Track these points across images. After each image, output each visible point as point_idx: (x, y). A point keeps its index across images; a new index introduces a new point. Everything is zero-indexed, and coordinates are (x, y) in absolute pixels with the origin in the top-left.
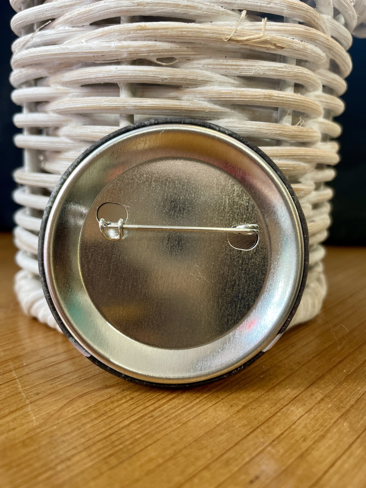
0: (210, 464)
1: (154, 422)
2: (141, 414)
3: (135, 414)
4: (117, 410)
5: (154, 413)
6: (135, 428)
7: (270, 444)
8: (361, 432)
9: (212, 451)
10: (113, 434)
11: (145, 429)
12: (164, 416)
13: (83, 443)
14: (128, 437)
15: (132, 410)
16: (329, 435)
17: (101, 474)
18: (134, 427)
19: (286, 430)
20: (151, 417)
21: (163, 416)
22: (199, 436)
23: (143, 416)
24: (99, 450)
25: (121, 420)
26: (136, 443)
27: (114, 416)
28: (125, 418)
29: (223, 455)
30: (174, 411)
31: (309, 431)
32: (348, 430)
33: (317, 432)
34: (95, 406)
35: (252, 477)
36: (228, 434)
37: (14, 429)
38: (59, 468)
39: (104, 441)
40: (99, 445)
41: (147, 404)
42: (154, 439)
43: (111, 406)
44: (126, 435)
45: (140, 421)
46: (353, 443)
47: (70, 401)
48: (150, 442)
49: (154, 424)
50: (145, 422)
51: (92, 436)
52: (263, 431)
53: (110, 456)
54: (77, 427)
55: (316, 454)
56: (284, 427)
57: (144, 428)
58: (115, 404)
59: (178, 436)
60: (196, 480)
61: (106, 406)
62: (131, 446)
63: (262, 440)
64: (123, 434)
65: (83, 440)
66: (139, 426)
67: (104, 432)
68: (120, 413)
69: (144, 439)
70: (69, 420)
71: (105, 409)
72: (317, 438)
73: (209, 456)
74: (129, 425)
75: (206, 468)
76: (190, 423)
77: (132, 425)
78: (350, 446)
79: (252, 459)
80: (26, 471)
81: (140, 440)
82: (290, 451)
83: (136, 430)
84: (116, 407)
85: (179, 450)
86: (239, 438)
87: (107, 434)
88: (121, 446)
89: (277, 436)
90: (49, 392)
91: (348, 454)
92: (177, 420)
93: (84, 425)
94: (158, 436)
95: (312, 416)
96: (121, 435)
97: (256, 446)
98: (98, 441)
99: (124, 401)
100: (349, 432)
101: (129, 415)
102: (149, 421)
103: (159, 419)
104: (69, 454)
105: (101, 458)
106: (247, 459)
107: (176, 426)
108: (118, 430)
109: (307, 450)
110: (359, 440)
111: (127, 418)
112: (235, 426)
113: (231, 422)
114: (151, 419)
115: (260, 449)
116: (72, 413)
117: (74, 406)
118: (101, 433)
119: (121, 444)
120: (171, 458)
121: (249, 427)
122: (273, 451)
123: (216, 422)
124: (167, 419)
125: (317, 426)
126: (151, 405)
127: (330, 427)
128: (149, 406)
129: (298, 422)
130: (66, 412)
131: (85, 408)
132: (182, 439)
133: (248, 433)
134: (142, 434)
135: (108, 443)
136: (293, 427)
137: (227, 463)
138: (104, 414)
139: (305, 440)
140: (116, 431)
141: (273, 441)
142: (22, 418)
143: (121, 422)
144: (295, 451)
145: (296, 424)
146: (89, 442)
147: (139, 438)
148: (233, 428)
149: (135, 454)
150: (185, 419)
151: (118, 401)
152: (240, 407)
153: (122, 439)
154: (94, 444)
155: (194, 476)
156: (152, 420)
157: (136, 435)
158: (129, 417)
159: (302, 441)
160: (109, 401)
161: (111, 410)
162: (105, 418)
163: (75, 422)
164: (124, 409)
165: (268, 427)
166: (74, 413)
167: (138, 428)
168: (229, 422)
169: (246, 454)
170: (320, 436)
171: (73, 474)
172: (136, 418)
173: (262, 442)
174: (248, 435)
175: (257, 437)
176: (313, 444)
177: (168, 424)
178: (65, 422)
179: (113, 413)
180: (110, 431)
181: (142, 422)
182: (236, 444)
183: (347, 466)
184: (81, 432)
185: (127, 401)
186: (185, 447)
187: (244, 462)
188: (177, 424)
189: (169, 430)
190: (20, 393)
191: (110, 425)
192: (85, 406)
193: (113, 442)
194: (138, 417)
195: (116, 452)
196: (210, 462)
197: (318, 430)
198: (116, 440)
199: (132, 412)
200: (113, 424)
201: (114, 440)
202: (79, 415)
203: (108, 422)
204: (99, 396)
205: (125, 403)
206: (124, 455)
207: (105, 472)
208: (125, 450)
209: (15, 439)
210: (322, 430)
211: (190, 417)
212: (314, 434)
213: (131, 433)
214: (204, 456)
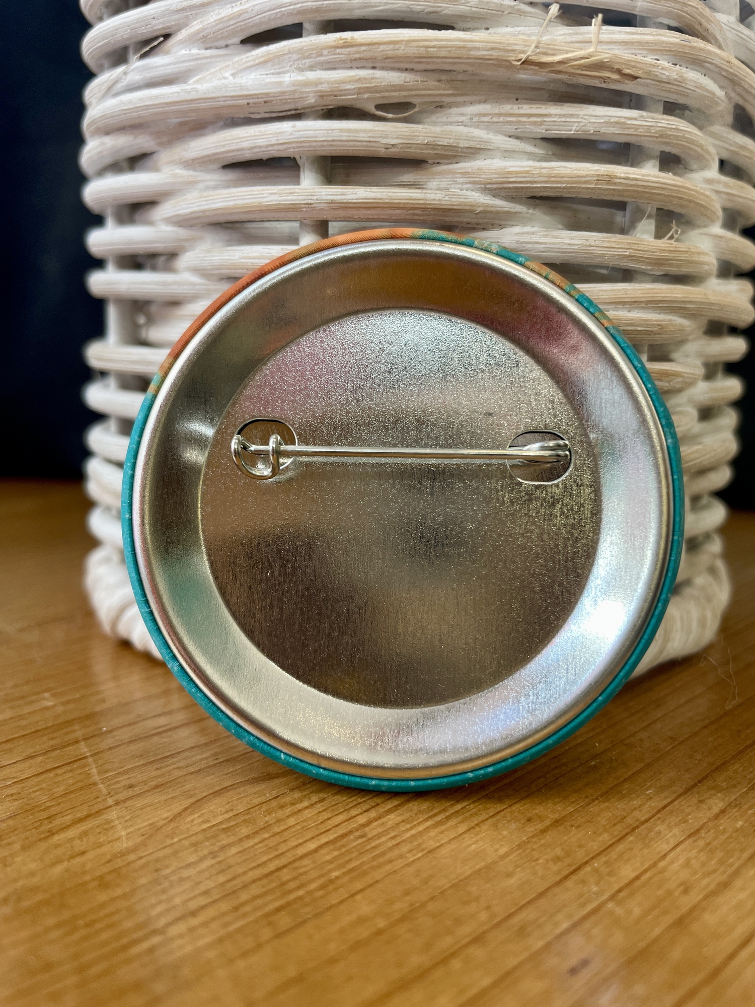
0: (484, 933)
1: (368, 847)
2: (340, 831)
3: (329, 830)
4: (292, 821)
5: (367, 829)
6: (328, 857)
7: (612, 898)
9: (488, 908)
10: (284, 867)
11: (350, 860)
12: (389, 836)
13: (222, 885)
14: (314, 874)
15: (322, 823)
16: (738, 883)
17: (259, 946)
18: (327, 855)
19: (646, 871)
20: (362, 836)
21: (385, 835)
22: (461, 877)
23: (345, 835)
24: (255, 898)
25: (300, 841)
26: (331, 887)
27: (285, 834)
28: (307, 838)
29: (510, 916)
30: (408, 826)
31: (695, 873)
33: (712, 876)
34: (247, 812)
35: (573, 961)
36: (522, 874)
37: (83, 853)
38: (174, 931)
39: (264, 881)
40: (255, 890)
41: (354, 812)
42: (368, 880)
43: (280, 814)
44: (309, 870)
45: (338, 844)
47: (197, 801)
48: (358, 885)
49: (368, 850)
50: (348, 848)
51: (241, 871)
52: (596, 871)
53: (278, 910)
54: (211, 853)
55: (710, 919)
56: (643, 864)
57: (347, 858)
58: (288, 811)
59: (418, 876)
60: (456, 964)
61: (269, 812)
62: (321, 893)
63: (595, 889)
64: (304, 869)
65: (222, 879)
66: (336, 853)
67: (265, 863)
68: (299, 827)
69: (346, 879)
70: (194, 838)
71: (266, 819)
72: (712, 887)
73: (483, 916)
74: (316, 851)
75: (478, 939)
76: (444, 851)
77: (323, 851)
79: (575, 925)
80: (104, 936)
81: (339, 882)
82: (655, 912)
83: (330, 862)
84: (288, 816)
85: (418, 904)
86: (547, 885)
87: (272, 867)
88: (301, 893)
89: (627, 881)
90: (153, 783)
92: (416, 843)
93: (223, 848)
94: (377, 875)
95: (701, 843)
96: (301, 871)
97: (582, 900)
98: (254, 881)
99: (306, 804)
101: (315, 832)
102: (358, 845)
103: (377, 842)
104: (193, 905)
105: (259, 914)
106: (565, 925)
107: (415, 855)
108: (294, 861)
109: (692, 910)
111: (312, 838)
112: (538, 860)
113: (528, 851)
114: (360, 841)
115: (589, 907)
116: (201, 824)
117: (203, 811)
118: (259, 866)
119: (299, 887)
120: (403, 919)
121: (567, 861)
122: (619, 911)
123: (497, 850)
124: (394, 842)
125: (713, 862)
126: (361, 814)
127: (741, 867)
128: (358, 815)
129: (672, 854)
130: (188, 822)
131: (227, 816)
132: (426, 882)
133: (566, 873)
134: (344, 870)
135: (274, 885)
136: (662, 864)
137: (522, 932)
138: (264, 828)
139: (686, 891)
140: (290, 863)
141: (620, 891)
142: (100, 833)
143: (301, 844)
144: (666, 912)
145: (668, 859)
146: (235, 882)
147: (337, 878)
148: (533, 864)
149: (329, 909)
150: (431, 842)
151: (293, 804)
152: (547, 822)
153: (303, 879)
154: (245, 886)
155: (453, 955)
156: (365, 842)
157: (330, 871)
158: (317, 836)
159: (681, 892)
160: (274, 804)
161: (279, 821)
162: (266, 835)
163: (207, 843)
164: (305, 821)
165: (606, 862)
166: (204, 826)
167: (335, 857)
168: (524, 851)
169: (560, 917)
170: (719, 884)
171: (199, 943)
172: (332, 838)
173: (595, 893)
174: (565, 878)
175: (583, 882)
176: (703, 900)
177: (396, 852)
178: (186, 843)
179: (283, 828)
180: (278, 863)
181: (343, 846)
182: (541, 895)
184: (217, 864)
185: (312, 805)
186: (433, 898)
187: (557, 932)
188: (415, 852)
189: (399, 863)
190: (95, 784)
191: (276, 850)
192: (227, 812)
193: (283, 884)
194: (335, 835)
195: (289, 904)
196: (485, 928)
197: (714, 871)
198: (289, 881)
199: (323, 825)
200: (283, 848)
201: (284, 879)
202: (214, 829)
203: (274, 844)
204: (255, 794)
205: (307, 808)
206: (307, 909)
207: (268, 942)
208: (307, 900)
209: (84, 873)
210: (724, 872)
211: (442, 839)
212: (707, 880)
213: (321, 866)
214: (474, 916)
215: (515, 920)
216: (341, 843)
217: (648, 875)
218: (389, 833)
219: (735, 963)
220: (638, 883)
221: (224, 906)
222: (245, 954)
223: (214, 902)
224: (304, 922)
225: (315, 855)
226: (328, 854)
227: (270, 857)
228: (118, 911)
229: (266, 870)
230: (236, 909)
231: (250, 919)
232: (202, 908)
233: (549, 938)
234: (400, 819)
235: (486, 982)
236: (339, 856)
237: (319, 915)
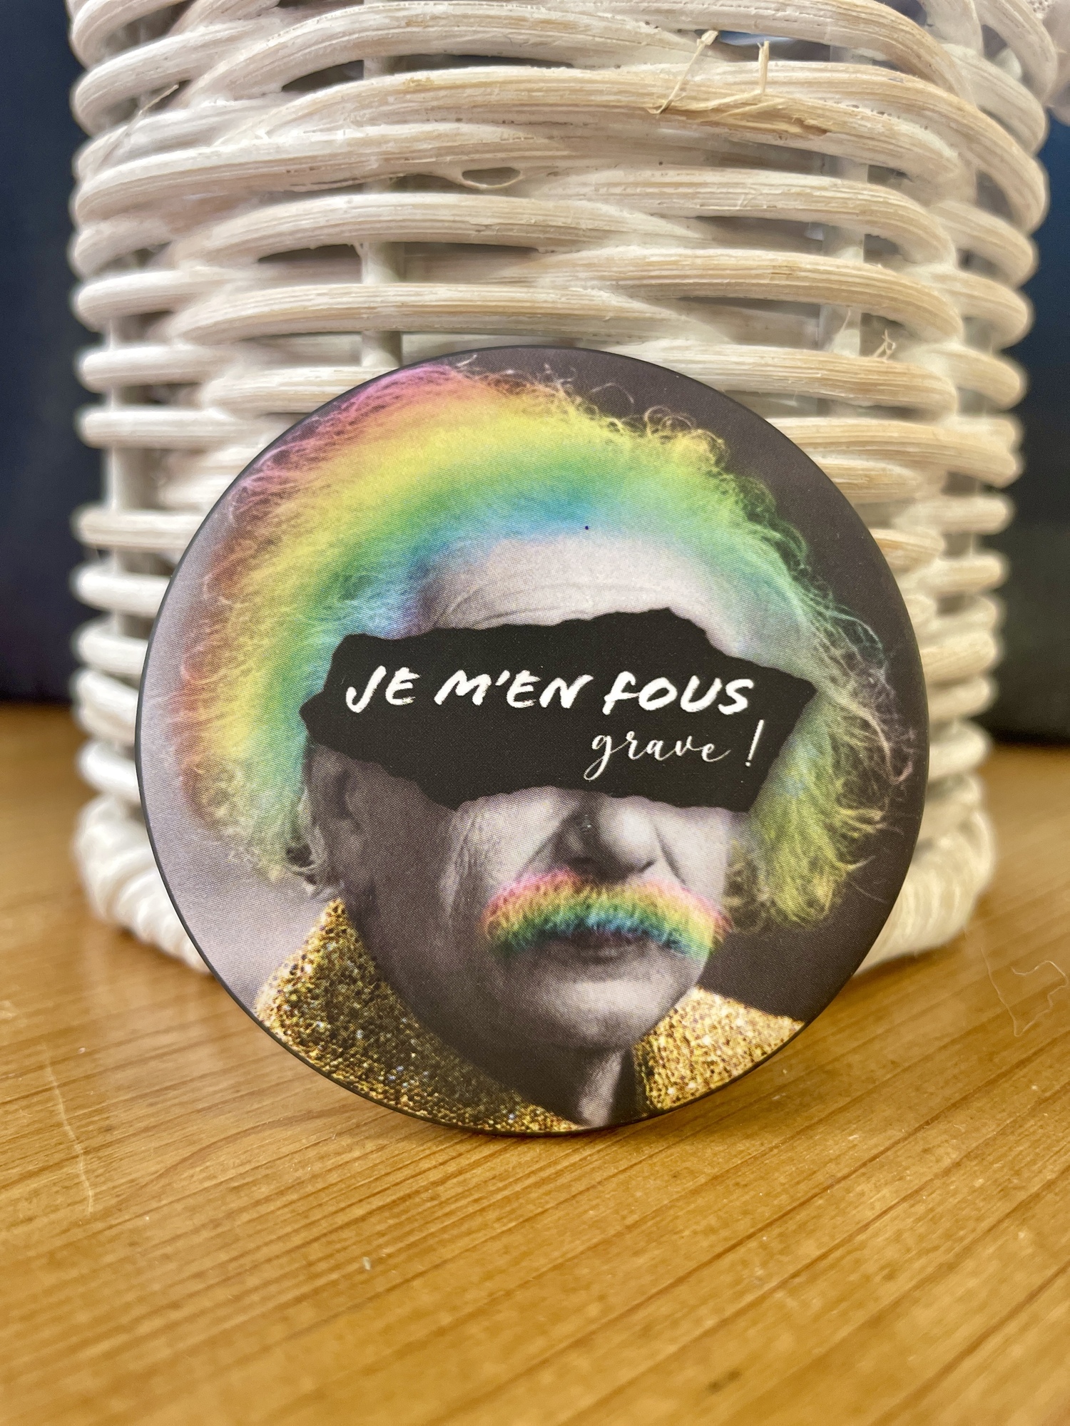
0: (593, 1333)
1: (440, 1213)
3: (388, 1188)
4: (333, 1177)
5: (441, 1188)
6: (379, 1228)
7: (783, 1285)
9: (602, 1298)
10: (316, 1239)
11: (410, 1233)
12: (471, 1198)
13: (223, 1265)
14: (356, 1251)
15: (377, 1179)
16: (969, 1264)
17: (266, 1349)
18: (378, 1225)
19: (835, 1248)
20: (432, 1199)
21: (466, 1197)
22: (569, 1256)
23: (409, 1196)
24: (267, 1284)
25: (343, 1205)
26: (379, 1269)
27: (322, 1194)
28: (354, 1200)
30: (501, 1185)
31: (908, 1250)
32: (1029, 1251)
33: (931, 1255)
34: (271, 1164)
36: (657, 1252)
37: (30, 1219)
38: (145, 1328)
39: (284, 1260)
40: (270, 1272)
41: (425, 1165)
42: (435, 1258)
43: (319, 1166)
44: (349, 1246)
45: (396, 1210)
46: (1042, 1288)
47: (201, 1150)
48: (420, 1266)
49: (437, 1218)
50: (409, 1214)
51: (252, 1246)
52: (764, 1246)
53: (299, 1300)
54: (212, 1221)
55: (922, 1316)
56: (833, 1237)
57: (407, 1229)
58: (330, 1163)
59: (506, 1253)
60: (547, 1377)
61: (303, 1164)
62: (364, 1276)
63: (759, 1272)
64: (343, 1244)
65: (223, 1256)
66: (391, 1222)
67: (288, 1235)
68: (342, 1186)
69: (403, 1257)
70: (191, 1201)
71: (298, 1174)
72: (930, 1270)
73: (593, 1310)
74: (363, 1219)
75: (581, 1343)
76: (547, 1220)
77: (373, 1220)
78: (1032, 1296)
79: (724, 1323)
80: (46, 1333)
81: (392, 1262)
82: (844, 1305)
83: (382, 1234)
84: (330, 1170)
85: (501, 1293)
86: (692, 1265)
87: (297, 1240)
88: (334, 1276)
89: (808, 1261)
90: (142, 1125)
91: (1023, 1317)
92: (508, 1209)
93: (230, 1215)
94: (447, 1252)
95: (920, 1209)
96: (338, 1246)
97: (739, 1288)
98: (269, 1260)
99: (356, 1153)
100: (1033, 1256)
101: (365, 1192)
102: (425, 1210)
103: (453, 1207)
104: (177, 1293)
105: (271, 1305)
106: (709, 1323)
107: (504, 1225)
108: (331, 1232)
109: (897, 1304)
110: (1060, 1282)
111: (361, 1201)
112: (681, 1231)
113: (670, 1219)
114: (429, 1204)
115: (749, 1298)
116: (201, 1181)
117: (208, 1164)
118: (279, 1238)
119: (331, 1270)
120: (478, 1313)
121: (724, 1233)
122: (792, 1303)
123: (624, 1218)
124: (477, 1207)
125: (934, 1236)
126: (435, 1167)
127: (975, 1242)
129: (877, 1224)
130: (184, 1179)
131: (242, 1170)
132: (516, 1262)
133: (719, 1249)
134: (401, 1245)
135: (296, 1265)
136: (860, 1238)
137: (647, 1332)
138: (294, 1186)
139: (890, 1277)
140: (325, 1235)
141: (794, 1276)
142: (57, 1192)
143: (343, 1209)
144: (860, 1305)
145: (870, 1230)
146: (242, 1261)
147: (390, 1256)
148: (675, 1237)
149: (371, 1299)
150: (531, 1207)
151: (339, 1154)
152: (702, 1180)
153: (341, 1257)
154: (255, 1267)
155: (545, 1363)
156: (433, 1207)
157: (380, 1247)
158: (368, 1197)
159: (883, 1279)
160: (312, 1153)
161: (315, 1177)
162: (295, 1197)
163: (208, 1208)
164: (353, 1177)
165: (781, 1235)
166: (207, 1184)
167: (390, 1227)
168: (662, 1220)
169: (703, 1311)
170: (941, 1266)
171: (182, 1346)
172: (389, 1200)
173: (760, 1279)
174: (719, 1256)
175: (744, 1262)
176: (916, 1287)
177: (478, 1220)
178: (179, 1207)
179: (320, 1186)
181: (406, 1211)
182: (680, 1281)
183: (1017, 1351)
184: (218, 1235)
185: (364, 1156)
186: (524, 1285)
187: (698, 1332)
188: (505, 1220)
189: (481, 1237)
190: (59, 1125)
191: (306, 1217)
192: (242, 1164)
193: (310, 1264)
194: (394, 1197)
195: (316, 1291)
196: (593, 1327)
197: (936, 1248)
198: (320, 1260)
199: (378, 1183)
200: (316, 1215)
201: (313, 1258)
202: (221, 1188)
203: (304, 1208)
204: (284, 1140)
205: (358, 1158)
206: (340, 1299)
207: (279, 1343)
208: (342, 1286)
209: (27, 1247)
210: (950, 1250)
211: (547, 1202)
212: (923, 1261)
213: (368, 1240)
214: (579, 1309)
215: (641, 1315)
216: (402, 1207)
217: (838, 1253)
218: (471, 1194)
219: (955, 1377)
220: (823, 1264)
221: (222, 1294)
222: (244, 1360)
223: (209, 1288)
224: (336, 1316)
225: (361, 1224)
226: (379, 1222)
227: (296, 1226)
228: (69, 1300)
229: (290, 1245)
230: (237, 1298)
231: (258, 1311)
232: (191, 1295)
233: (686, 1340)
234: (489, 1174)
235: (587, 1401)
236: (396, 1226)
237: (357, 1307)
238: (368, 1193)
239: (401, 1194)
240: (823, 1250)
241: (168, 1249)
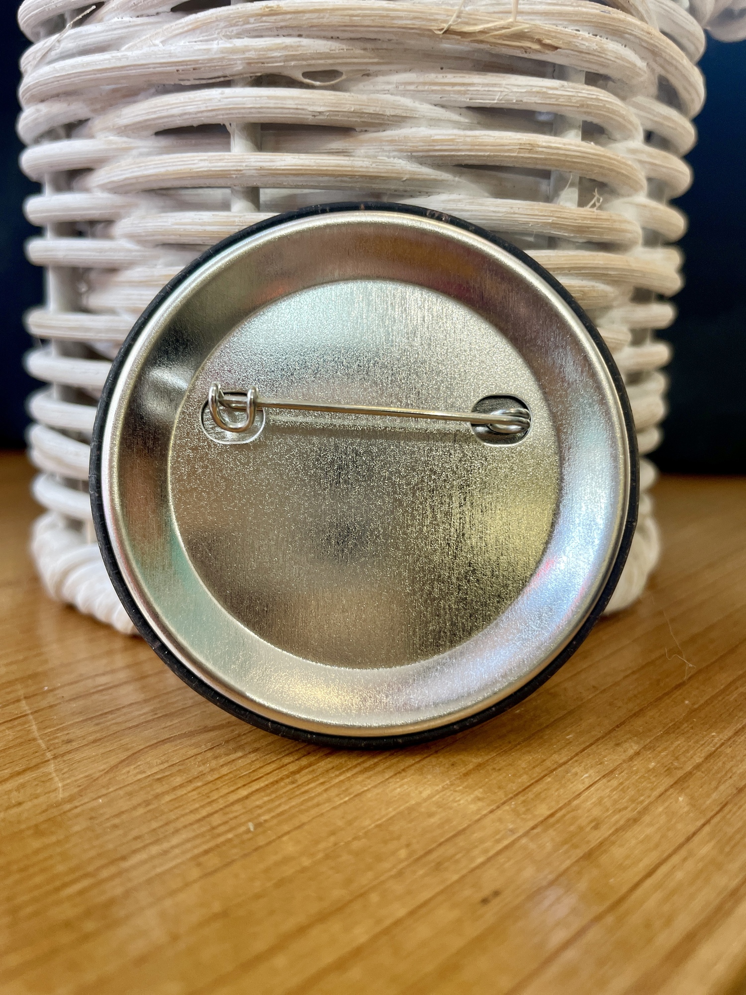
0: (403, 868)
1: (298, 793)
2: (271, 779)
3: (261, 777)
4: (225, 770)
5: (298, 776)
6: (258, 803)
7: (526, 834)
8: (712, 814)
9: (408, 845)
10: (216, 812)
11: (280, 805)
12: (318, 782)
13: (154, 831)
14: (243, 819)
15: (254, 771)
16: (647, 819)
17: (187, 885)
19: (561, 809)
20: (293, 783)
21: (315, 781)
22: (386, 819)
23: (277, 782)
24: (185, 842)
25: (232, 788)
26: (259, 830)
27: (218, 782)
28: (239, 785)
29: (429, 852)
31: (607, 810)
32: (686, 810)
33: (624, 812)
34: (182, 762)
35: (486, 892)
36: (444, 814)
37: (20, 804)
38: (105, 874)
39: (195, 826)
40: (186, 834)
41: (285, 761)
42: (296, 822)
43: (214, 763)
44: (239, 815)
45: (268, 791)
46: (694, 834)
47: (134, 754)
48: (286, 828)
49: (297, 796)
50: (278, 794)
51: (173, 817)
52: (513, 810)
53: (206, 852)
54: (144, 801)
55: (617, 852)
56: (558, 802)
57: (277, 803)
58: (222, 761)
59: (343, 818)
60: (374, 897)
61: (204, 762)
62: (250, 835)
63: (511, 826)
64: (235, 814)
65: (154, 825)
66: (266, 799)
67: (197, 809)
69: (275, 821)
70: (129, 789)
71: (201, 768)
72: (622, 822)
73: (403, 853)
74: (247, 797)
75: (397, 874)
76: (370, 795)
77: (253, 798)
78: (688, 839)
79: (489, 860)
80: (38, 880)
81: (267, 825)
82: (566, 846)
83: (260, 807)
84: (222, 766)
85: (342, 844)
86: (467, 823)
87: (204, 812)
88: (230, 836)
89: (542, 818)
90: (91, 738)
91: (683, 852)
92: (343, 788)
93: (157, 797)
94: (304, 818)
95: (615, 783)
96: (231, 816)
97: (498, 837)
98: (185, 827)
99: (239, 754)
100: (688, 813)
102: (288, 791)
103: (306, 788)
104: (125, 850)
105: (189, 855)
106: (480, 860)
107: (341, 799)
108: (226, 807)
109: (601, 844)
110: (707, 829)
111: (244, 785)
114: (291, 787)
115: (506, 842)
116: (136, 775)
117: (139, 763)
118: (191, 812)
119: (229, 831)
120: (327, 858)
121: (487, 801)
122: (532, 846)
123: (421, 793)
124: (323, 788)
125: (624, 800)
127: (651, 803)
128: (289, 763)
129: (587, 793)
130: (124, 774)
131: (162, 767)
132: (350, 823)
133: (484, 812)
134: (273, 814)
135: (204, 829)
136: (575, 802)
137: (438, 866)
138: (198, 777)
139: (596, 827)
140: (221, 809)
141: (533, 828)
142: (37, 785)
143: (233, 791)
144: (575, 846)
145: (582, 797)
146: (167, 827)
147: (266, 821)
148: (455, 804)
149: (256, 849)
150: (359, 787)
151: (227, 755)
152: (471, 766)
154: (177, 831)
155: (372, 889)
156: (294, 788)
157: (259, 815)
158: (249, 783)
159: (591, 828)
160: (209, 754)
161: (212, 770)
162: (199, 784)
163: (141, 792)
164: (237, 770)
165: (524, 802)
166: (140, 777)
167: (265, 802)
169: (476, 852)
170: (629, 820)
171: (129, 885)
172: (262, 785)
173: (511, 830)
174: (485, 817)
175: (500, 820)
176: (613, 834)
177: (325, 796)
178: (121, 792)
179: (216, 776)
180: (209, 809)
181: (274, 792)
182: (459, 834)
183: (679, 875)
184: (149, 811)
185: (245, 756)
187: (472, 866)
188: (342, 796)
189: (327, 807)
190: (34, 739)
191: (208, 797)
192: (162, 763)
193: (213, 828)
194: (266, 783)
195: (218, 846)
196: (403, 865)
197: (626, 808)
198: (220, 825)
199: (255, 773)
200: (215, 796)
201: (215, 824)
202: (149, 779)
204: (190, 746)
205: (241, 757)
206: (235, 851)
207: (195, 881)
208: (235, 843)
209: (19, 822)
210: (634, 810)
211: (369, 784)
212: (617, 817)
213: (251, 811)
214: (394, 853)
215: (434, 856)
216: (273, 789)
217: (562, 812)
218: (318, 780)
219: (639, 892)
220: (552, 820)
221: (155, 850)
222: (173, 893)
223: (146, 846)
224: (233, 861)
225: (246, 801)
226: (257, 800)
227: (202, 803)
228: (51, 857)
229: (198, 816)
230: (165, 852)
231: (179, 861)
232: (134, 851)
233: (464, 872)
234: (330, 766)
235: (401, 912)
236: (269, 801)
237: (245, 856)
238: (249, 780)
239: (271, 780)
240: (552, 811)
241: (116, 821)
